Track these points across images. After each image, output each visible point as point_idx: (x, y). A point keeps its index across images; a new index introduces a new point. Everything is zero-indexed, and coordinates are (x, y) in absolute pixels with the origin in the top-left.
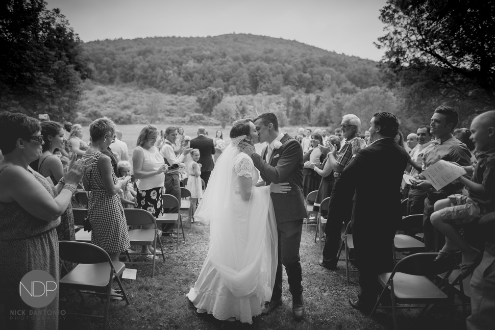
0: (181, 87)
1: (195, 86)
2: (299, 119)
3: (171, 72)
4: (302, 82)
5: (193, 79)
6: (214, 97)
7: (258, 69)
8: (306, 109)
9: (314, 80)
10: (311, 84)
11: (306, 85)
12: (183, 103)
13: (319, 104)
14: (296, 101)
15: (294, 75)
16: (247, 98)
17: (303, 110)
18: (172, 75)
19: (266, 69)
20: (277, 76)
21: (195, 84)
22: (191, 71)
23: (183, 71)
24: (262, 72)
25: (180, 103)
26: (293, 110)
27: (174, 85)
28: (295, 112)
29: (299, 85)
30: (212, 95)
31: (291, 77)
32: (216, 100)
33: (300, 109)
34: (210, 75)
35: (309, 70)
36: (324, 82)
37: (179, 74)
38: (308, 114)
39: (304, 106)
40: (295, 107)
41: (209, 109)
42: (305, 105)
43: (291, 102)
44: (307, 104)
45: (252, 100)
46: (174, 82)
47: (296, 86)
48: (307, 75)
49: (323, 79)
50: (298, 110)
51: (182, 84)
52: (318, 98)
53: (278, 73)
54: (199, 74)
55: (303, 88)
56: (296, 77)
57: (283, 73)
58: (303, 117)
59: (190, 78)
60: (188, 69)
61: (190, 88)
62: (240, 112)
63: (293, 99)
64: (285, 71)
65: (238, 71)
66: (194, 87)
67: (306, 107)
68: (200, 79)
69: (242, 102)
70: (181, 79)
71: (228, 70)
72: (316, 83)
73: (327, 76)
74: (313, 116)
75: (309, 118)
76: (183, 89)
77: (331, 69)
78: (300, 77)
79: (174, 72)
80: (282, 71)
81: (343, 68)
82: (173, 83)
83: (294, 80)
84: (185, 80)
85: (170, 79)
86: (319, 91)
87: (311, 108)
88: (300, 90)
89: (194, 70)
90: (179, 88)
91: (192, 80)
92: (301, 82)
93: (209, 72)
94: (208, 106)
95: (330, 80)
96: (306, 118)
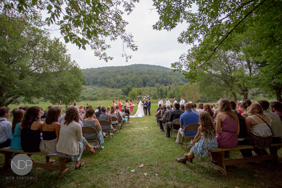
0: (116, 85)
2: (163, 96)
3: (112, 80)
5: (120, 82)
6: (129, 89)
7: (146, 77)
9: (168, 81)
11: (165, 83)
12: (117, 92)
13: (170, 90)
14: (161, 89)
19: (149, 77)
22: (119, 79)
23: (116, 79)
24: (147, 78)
25: (115, 92)
26: (160, 93)
30: (128, 88)
31: (159, 80)
32: (130, 90)
34: (127, 81)
35: (165, 77)
37: (115, 80)
38: (166, 94)
39: (164, 91)
40: (160, 91)
41: (127, 94)
44: (166, 90)
45: (144, 89)
46: (113, 84)
47: (161, 83)
48: (165, 79)
49: (171, 80)
50: (162, 93)
52: (170, 88)
53: (154, 79)
54: (123, 80)
57: (155, 78)
58: (164, 95)
60: (118, 78)
61: (119, 86)
64: (156, 77)
65: (138, 78)
66: (121, 85)
68: (123, 82)
69: (140, 90)
70: (116, 82)
71: (134, 78)
73: (173, 79)
74: (168, 94)
77: (174, 76)
78: (162, 80)
79: (113, 80)
81: (179, 76)
84: (117, 83)
85: (111, 83)
86: (170, 85)
88: (162, 85)
89: (121, 79)
92: (163, 82)
93: (127, 79)
94: (126, 92)
95: (174, 80)
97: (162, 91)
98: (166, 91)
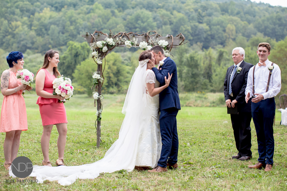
0: (33, 43)
1: (52, 42)
2: (197, 83)
3: (19, 23)
4: (198, 35)
5: (50, 32)
6: (76, 55)
7: (138, 18)
8: (206, 69)
9: (213, 33)
10: (209, 37)
11: (203, 39)
12: (34, 64)
13: (222, 63)
14: (192, 58)
15: (186, 26)
16: (123, 57)
17: (201, 70)
18: (20, 28)
19: (148, 18)
20: (164, 27)
21: (52, 39)
22: (47, 22)
23: (35, 22)
24: (143, 22)
25: (30, 64)
26: (188, 71)
27: (22, 41)
28: (190, 73)
29: (193, 40)
30: (74, 52)
31: (183, 28)
32: (80, 58)
33: (198, 69)
34: (72, 28)
35: (206, 19)
36: (226, 34)
37: (30, 26)
38: (209, 76)
39: (203, 65)
40: (190, 66)
41: (69, 71)
42: (204, 63)
43: (185, 60)
44: (207, 62)
45: (130, 58)
46: (23, 37)
47: (190, 40)
48: (204, 26)
49: (224, 31)
50: (195, 71)
51: (34, 40)
52: (221, 55)
53: (165, 24)
54: (58, 25)
55: (198, 43)
56: (189, 28)
57: (171, 23)
58: (202, 80)
59: (45, 32)
60: (42, 20)
61: (45, 45)
62: (114, 74)
63: (187, 55)
64: (175, 20)
65: (111, 21)
66: (50, 44)
67: (205, 65)
68: (59, 33)
69: (115, 61)
70: (33, 33)
71: (97, 20)
72: (216, 36)
73: (231, 27)
74: (214, 78)
75: (210, 82)
76: (35, 46)
77: (235, 18)
78: (195, 28)
79: (24, 23)
80: (170, 21)
81: (250, 17)
82: (21, 39)
83: (186, 33)
84: (38, 35)
85: (17, 34)
86: (220, 46)
87: (212, 68)
88: (195, 46)
89: (51, 20)
90: (29, 45)
91: (48, 35)
92: (196, 35)
93: (71, 23)
94: (69, 67)
95: (234, 32)
96: (207, 81)
97: (196, 66)
98: (210, 67)
